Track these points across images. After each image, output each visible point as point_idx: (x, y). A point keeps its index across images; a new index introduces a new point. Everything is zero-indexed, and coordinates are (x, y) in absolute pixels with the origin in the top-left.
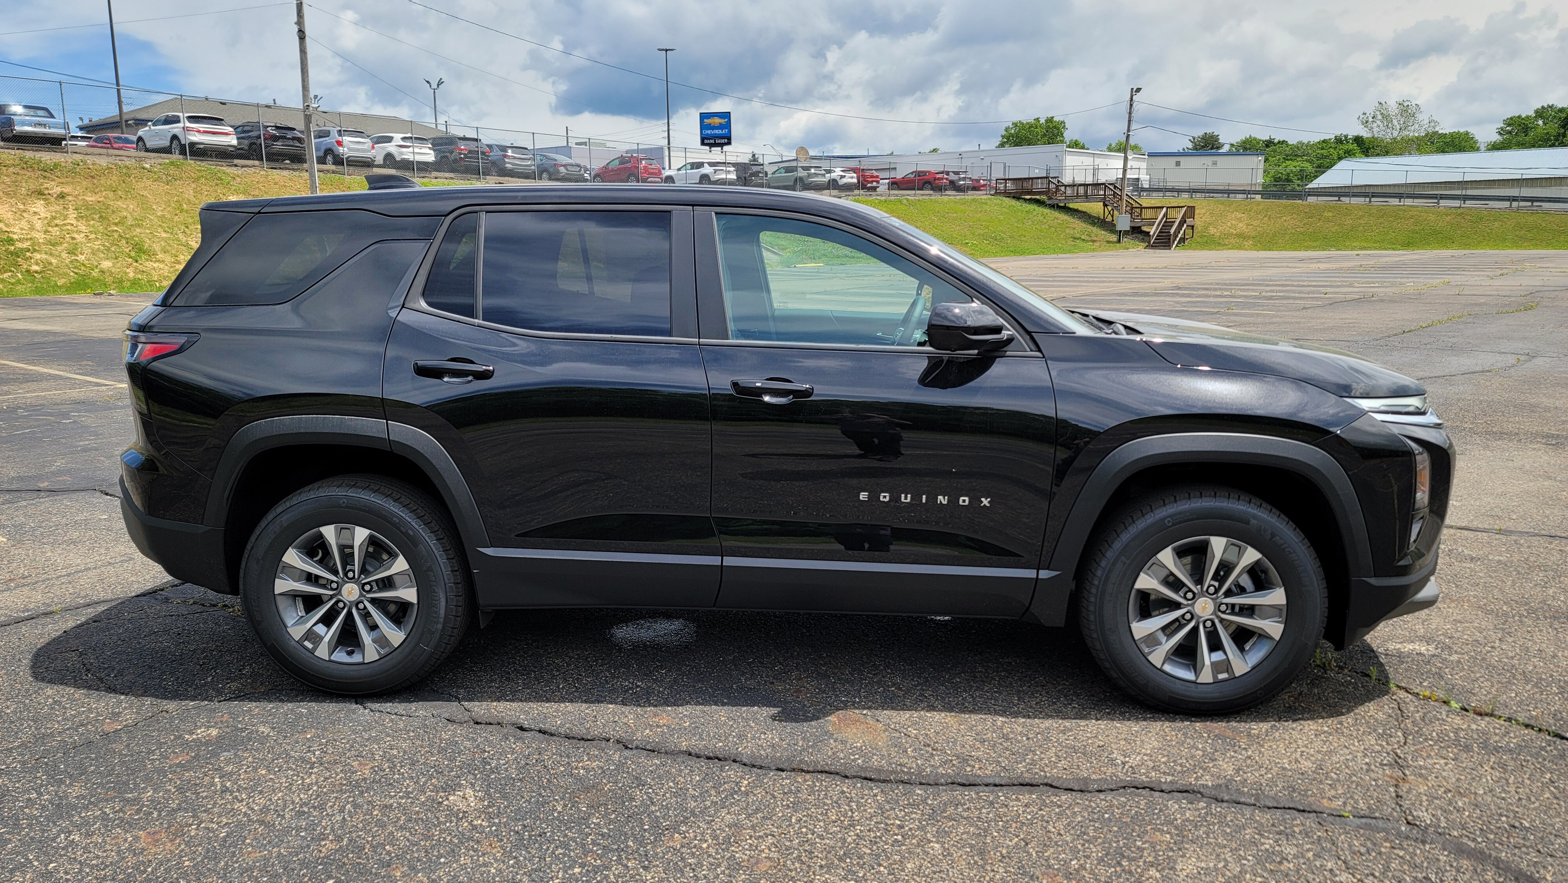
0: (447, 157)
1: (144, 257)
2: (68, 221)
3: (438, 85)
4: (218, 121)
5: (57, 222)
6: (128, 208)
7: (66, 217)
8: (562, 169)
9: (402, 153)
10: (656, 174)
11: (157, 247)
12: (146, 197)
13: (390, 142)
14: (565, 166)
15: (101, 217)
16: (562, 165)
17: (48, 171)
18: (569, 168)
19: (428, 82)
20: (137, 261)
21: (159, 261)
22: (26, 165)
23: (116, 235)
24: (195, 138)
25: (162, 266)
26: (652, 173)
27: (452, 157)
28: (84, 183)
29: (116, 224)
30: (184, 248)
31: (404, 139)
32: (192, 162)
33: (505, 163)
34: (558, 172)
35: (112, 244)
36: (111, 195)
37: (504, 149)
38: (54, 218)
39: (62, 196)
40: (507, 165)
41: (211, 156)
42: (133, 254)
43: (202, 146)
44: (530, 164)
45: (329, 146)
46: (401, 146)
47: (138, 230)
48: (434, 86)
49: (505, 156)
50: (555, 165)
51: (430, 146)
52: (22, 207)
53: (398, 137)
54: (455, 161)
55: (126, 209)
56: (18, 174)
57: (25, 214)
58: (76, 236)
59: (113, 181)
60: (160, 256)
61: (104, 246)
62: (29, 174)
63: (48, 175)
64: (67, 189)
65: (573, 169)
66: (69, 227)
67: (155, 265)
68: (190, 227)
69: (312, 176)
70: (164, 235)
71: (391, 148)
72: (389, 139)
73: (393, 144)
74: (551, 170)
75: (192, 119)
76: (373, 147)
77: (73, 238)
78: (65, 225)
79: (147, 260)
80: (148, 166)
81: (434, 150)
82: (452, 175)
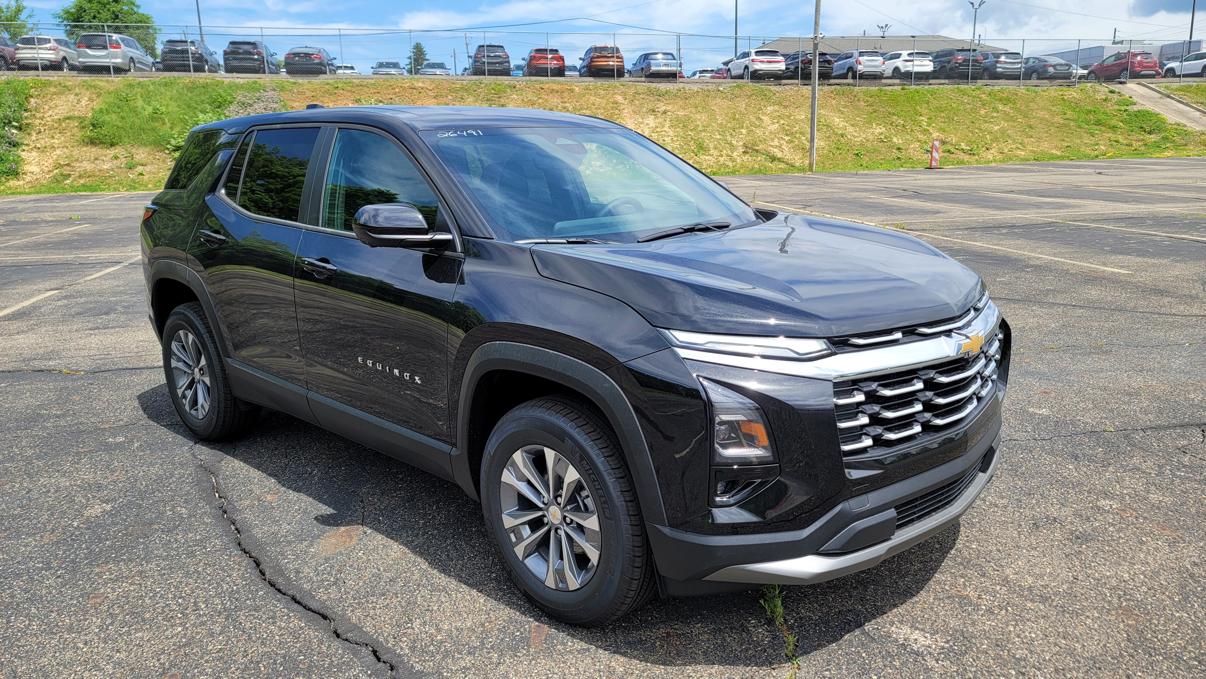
0: (945, 66)
1: (702, 152)
2: (664, 129)
3: (980, 5)
4: (774, 53)
5: (658, 130)
6: (701, 118)
7: (663, 126)
8: (1051, 70)
9: (906, 67)
10: (1151, 67)
11: (711, 146)
12: (715, 111)
13: (899, 58)
14: (1054, 66)
15: (684, 126)
16: (1052, 66)
17: (661, 95)
18: (1058, 68)
19: (972, 3)
20: (696, 155)
21: (710, 155)
22: (650, 93)
23: (689, 137)
24: (758, 66)
25: (710, 158)
26: (1147, 67)
27: (949, 66)
28: (680, 103)
29: (691, 130)
30: (728, 146)
31: (909, 55)
32: (751, 84)
33: (997, 67)
34: (1047, 72)
35: (686, 144)
36: (694, 110)
37: (998, 56)
38: (657, 127)
39: (665, 112)
40: (999, 70)
41: (764, 79)
42: (696, 150)
43: (761, 72)
44: (1019, 67)
45: (850, 65)
46: (906, 61)
47: (703, 134)
48: (976, 6)
49: (997, 62)
50: (1045, 66)
51: (931, 58)
52: (640, 120)
53: (905, 54)
54: (951, 69)
55: (700, 120)
56: (644, 99)
57: (641, 125)
58: (666, 139)
59: (698, 100)
60: (712, 152)
61: (680, 145)
62: (650, 98)
63: (660, 98)
64: (669, 108)
65: (1062, 68)
66: (663, 133)
67: (707, 158)
68: (737, 131)
69: (814, 89)
70: (718, 137)
71: (898, 63)
72: (898, 56)
73: (901, 59)
74: (1040, 70)
75: (758, 53)
76: (884, 63)
77: (664, 140)
78: (661, 131)
79: (703, 154)
80: (721, 89)
81: (934, 62)
82: (947, 81)
